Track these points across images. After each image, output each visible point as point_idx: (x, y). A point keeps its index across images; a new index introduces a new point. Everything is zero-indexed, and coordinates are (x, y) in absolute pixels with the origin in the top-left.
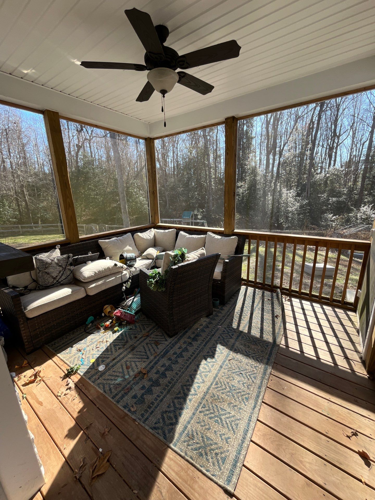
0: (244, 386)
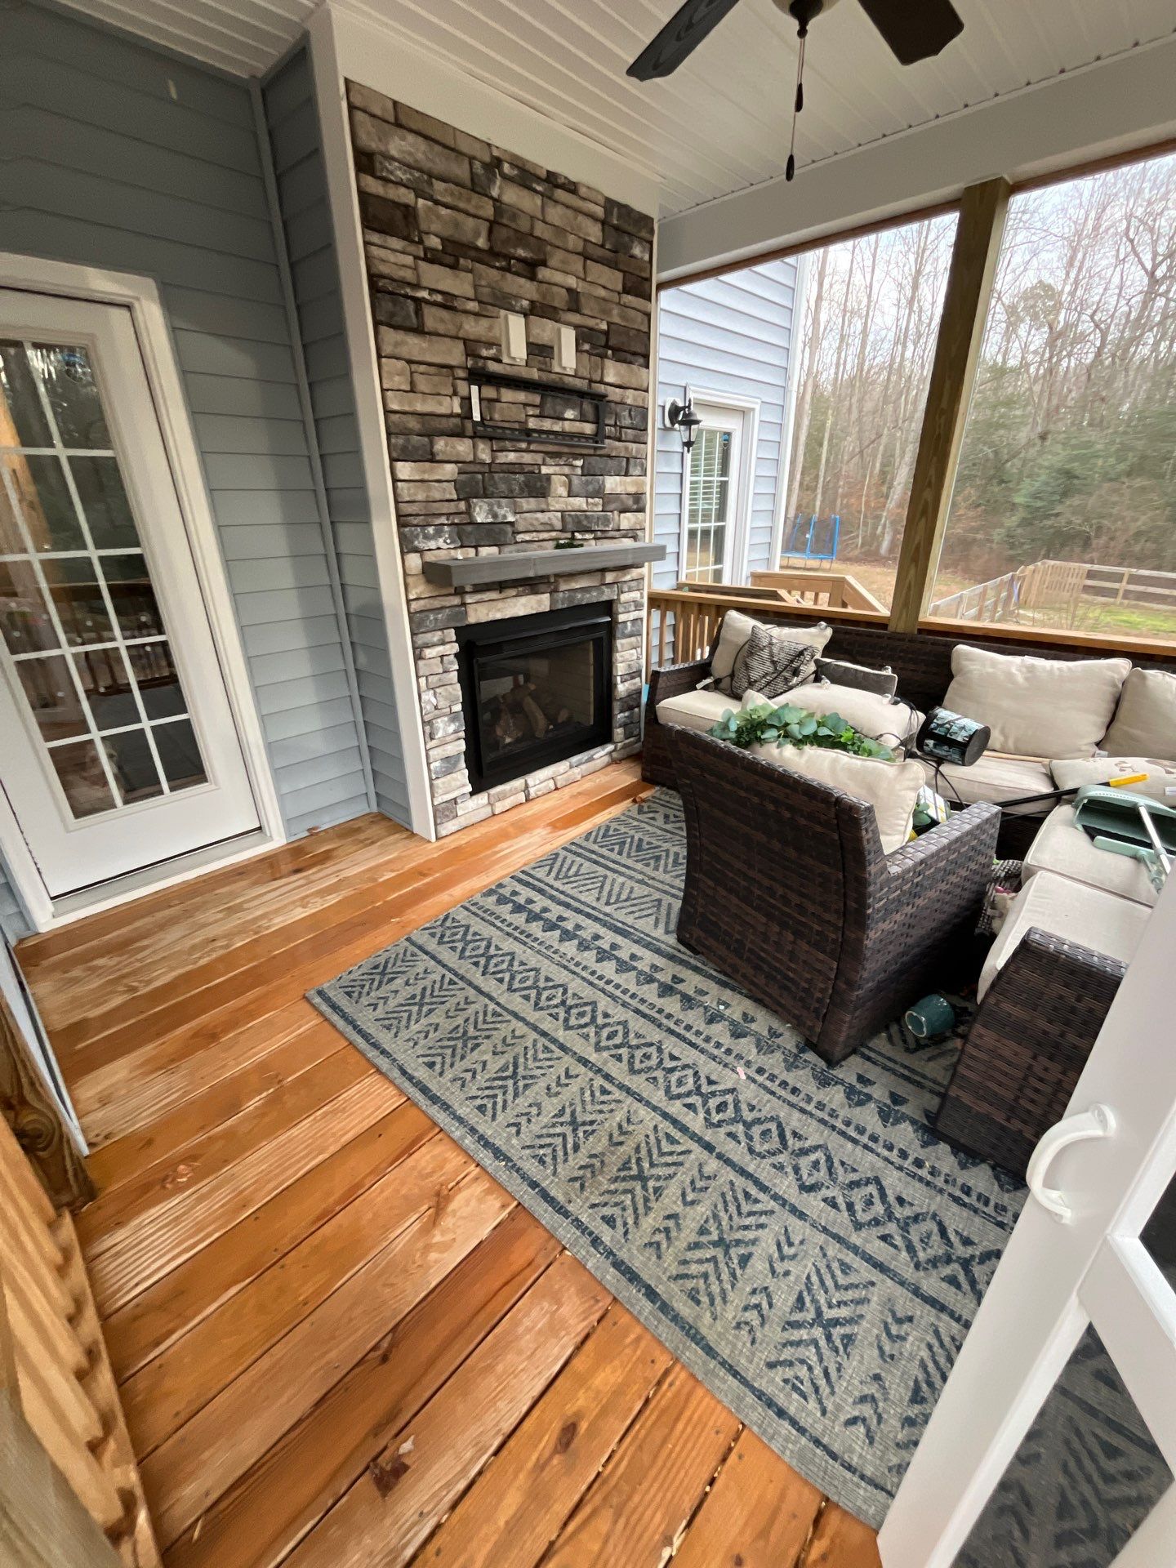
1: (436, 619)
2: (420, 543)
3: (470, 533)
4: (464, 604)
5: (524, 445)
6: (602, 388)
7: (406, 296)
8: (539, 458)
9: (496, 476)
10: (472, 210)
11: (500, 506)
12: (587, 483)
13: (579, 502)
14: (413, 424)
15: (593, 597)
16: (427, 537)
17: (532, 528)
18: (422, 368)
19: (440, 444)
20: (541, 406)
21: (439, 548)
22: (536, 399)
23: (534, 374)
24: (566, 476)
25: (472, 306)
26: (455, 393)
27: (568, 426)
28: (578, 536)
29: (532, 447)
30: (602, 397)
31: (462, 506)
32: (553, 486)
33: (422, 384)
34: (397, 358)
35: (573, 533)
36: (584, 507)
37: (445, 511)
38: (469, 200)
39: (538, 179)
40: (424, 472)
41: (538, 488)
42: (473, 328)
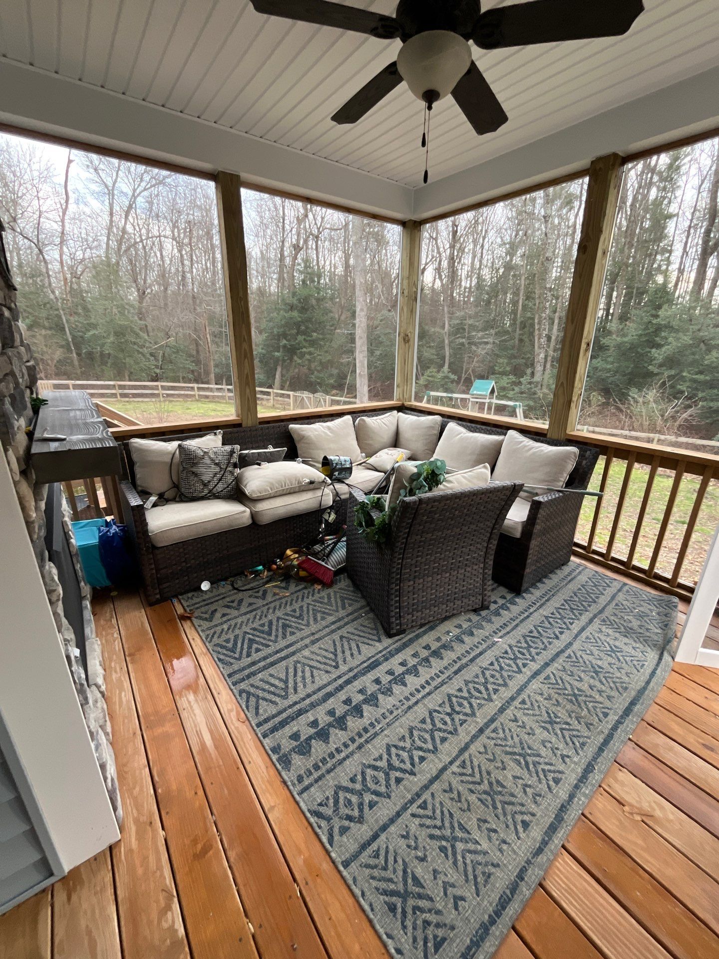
0: (525, 792)
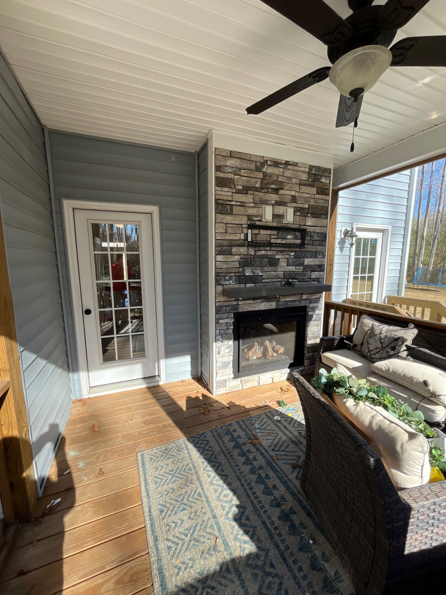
1: (226, 309)
2: (222, 282)
3: (243, 279)
4: (238, 304)
5: (268, 248)
6: (305, 227)
7: (227, 204)
8: (275, 253)
9: (256, 259)
10: (255, 176)
11: (256, 270)
12: (296, 261)
13: (292, 268)
14: (225, 243)
15: (297, 304)
16: (225, 280)
17: (269, 277)
18: (230, 225)
19: (234, 249)
20: (277, 235)
21: (230, 284)
22: (275, 232)
23: (275, 224)
24: (287, 258)
25: (252, 205)
26: (242, 233)
27: (288, 241)
28: (290, 280)
29: (272, 249)
30: (305, 230)
31: (241, 269)
32: (280, 262)
33: (230, 231)
34: (222, 223)
35: (288, 279)
36: (294, 270)
37: (234, 271)
38: (254, 174)
39: (281, 164)
40: (227, 258)
41: (274, 263)
42: (251, 212)
